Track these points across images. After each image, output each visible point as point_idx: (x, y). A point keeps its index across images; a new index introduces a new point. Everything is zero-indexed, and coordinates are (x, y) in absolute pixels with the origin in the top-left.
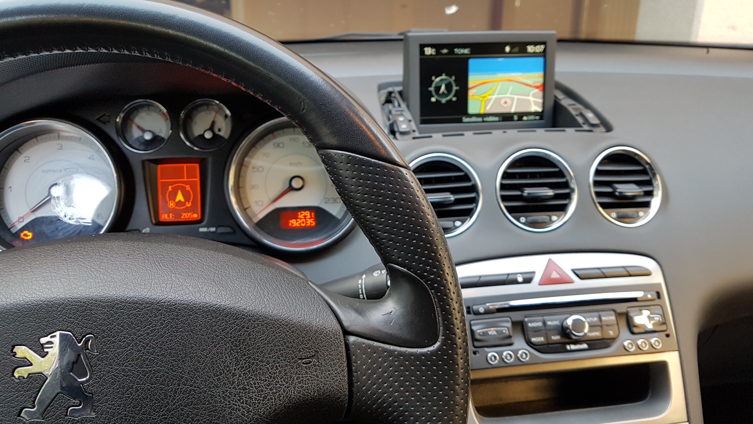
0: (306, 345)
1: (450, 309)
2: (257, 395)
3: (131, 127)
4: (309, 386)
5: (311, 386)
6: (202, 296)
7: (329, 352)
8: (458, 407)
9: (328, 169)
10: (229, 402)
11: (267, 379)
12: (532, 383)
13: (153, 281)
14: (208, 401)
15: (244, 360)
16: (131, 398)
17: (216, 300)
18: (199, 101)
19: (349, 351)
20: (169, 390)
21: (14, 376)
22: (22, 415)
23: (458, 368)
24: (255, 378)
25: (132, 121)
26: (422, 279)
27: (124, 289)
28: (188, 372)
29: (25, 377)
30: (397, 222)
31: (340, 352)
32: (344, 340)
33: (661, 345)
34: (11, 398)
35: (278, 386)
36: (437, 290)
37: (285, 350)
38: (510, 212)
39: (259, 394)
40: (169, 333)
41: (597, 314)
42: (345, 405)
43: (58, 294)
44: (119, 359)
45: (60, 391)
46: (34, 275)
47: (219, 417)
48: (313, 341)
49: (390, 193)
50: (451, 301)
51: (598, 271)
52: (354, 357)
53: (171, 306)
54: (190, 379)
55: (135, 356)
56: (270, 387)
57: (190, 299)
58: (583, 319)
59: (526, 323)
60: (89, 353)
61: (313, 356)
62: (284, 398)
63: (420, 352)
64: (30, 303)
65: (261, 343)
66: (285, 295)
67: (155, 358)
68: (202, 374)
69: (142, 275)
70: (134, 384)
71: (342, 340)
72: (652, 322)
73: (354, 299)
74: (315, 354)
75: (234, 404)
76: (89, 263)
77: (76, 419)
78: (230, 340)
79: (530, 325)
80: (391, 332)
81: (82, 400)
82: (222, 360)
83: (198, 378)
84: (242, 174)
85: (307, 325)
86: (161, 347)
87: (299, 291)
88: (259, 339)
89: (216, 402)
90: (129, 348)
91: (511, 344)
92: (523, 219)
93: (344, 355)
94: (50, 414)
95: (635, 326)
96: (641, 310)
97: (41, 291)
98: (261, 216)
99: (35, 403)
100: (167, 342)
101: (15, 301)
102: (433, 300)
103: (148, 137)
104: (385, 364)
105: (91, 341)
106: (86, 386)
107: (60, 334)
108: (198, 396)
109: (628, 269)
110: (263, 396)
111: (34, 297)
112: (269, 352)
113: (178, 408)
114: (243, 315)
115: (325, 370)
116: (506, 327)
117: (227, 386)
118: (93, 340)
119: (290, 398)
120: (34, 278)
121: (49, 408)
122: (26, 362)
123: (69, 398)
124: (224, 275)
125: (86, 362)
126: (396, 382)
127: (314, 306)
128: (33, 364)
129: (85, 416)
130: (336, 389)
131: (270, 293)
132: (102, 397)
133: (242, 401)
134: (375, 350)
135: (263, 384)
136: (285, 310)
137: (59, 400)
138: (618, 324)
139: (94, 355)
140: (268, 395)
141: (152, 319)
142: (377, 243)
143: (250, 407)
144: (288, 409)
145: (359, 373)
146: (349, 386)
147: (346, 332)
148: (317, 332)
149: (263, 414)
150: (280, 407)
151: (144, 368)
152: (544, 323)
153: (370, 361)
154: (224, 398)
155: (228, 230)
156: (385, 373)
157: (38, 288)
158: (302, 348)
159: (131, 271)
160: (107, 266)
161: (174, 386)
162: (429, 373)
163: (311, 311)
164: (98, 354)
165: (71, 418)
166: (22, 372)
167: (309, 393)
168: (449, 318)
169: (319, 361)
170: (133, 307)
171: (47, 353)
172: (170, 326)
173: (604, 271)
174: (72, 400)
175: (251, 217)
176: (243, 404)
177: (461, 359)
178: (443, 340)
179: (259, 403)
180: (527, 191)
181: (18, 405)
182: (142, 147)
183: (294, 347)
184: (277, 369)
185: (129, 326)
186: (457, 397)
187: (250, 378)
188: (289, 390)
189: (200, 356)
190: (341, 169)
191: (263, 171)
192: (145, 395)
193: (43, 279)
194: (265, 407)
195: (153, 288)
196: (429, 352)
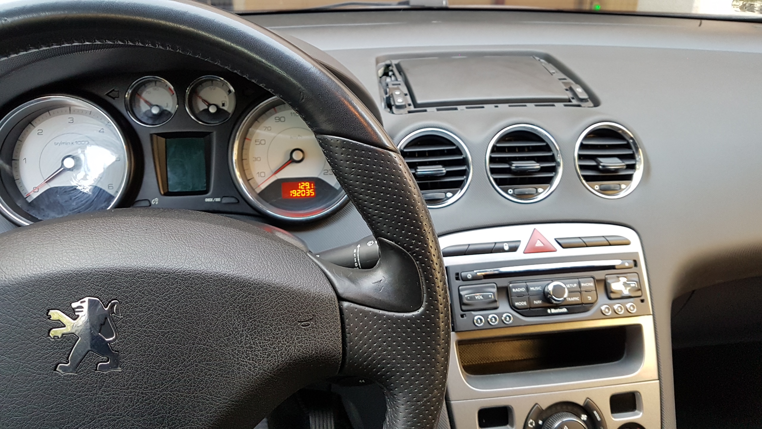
0: (305, 310)
1: (433, 278)
2: (262, 353)
3: (139, 101)
4: (307, 345)
5: (310, 345)
6: (213, 266)
7: (325, 316)
8: (439, 364)
9: (325, 152)
10: (238, 359)
11: (270, 339)
12: (517, 344)
13: (170, 253)
14: (219, 358)
15: (250, 322)
16: (152, 356)
17: (225, 270)
18: (204, 77)
19: (343, 314)
20: (185, 348)
21: (50, 336)
22: (57, 369)
23: (439, 331)
24: (260, 338)
25: (140, 95)
26: (408, 251)
27: (144, 260)
28: (202, 333)
29: (60, 337)
30: (386, 201)
31: (335, 316)
32: (339, 305)
33: (635, 310)
34: (48, 355)
35: (280, 345)
36: (422, 262)
37: (286, 314)
38: (498, 185)
39: (264, 352)
40: (185, 298)
41: (577, 280)
42: (339, 362)
43: (86, 265)
44: (141, 322)
45: (90, 349)
46: (63, 247)
47: (229, 372)
48: (311, 306)
49: (380, 174)
50: (434, 271)
51: (580, 240)
52: (347, 320)
53: (186, 275)
54: (203, 339)
55: (155, 319)
56: (273, 346)
57: (202, 269)
58: (564, 286)
59: (511, 289)
60: (115, 316)
61: (311, 319)
62: (285, 356)
63: (406, 316)
64: (62, 272)
65: (266, 308)
66: (286, 265)
67: (172, 320)
68: (213, 334)
69: (159, 247)
70: (154, 343)
71: (337, 306)
72: (628, 288)
73: (347, 268)
74: (313, 318)
75: (241, 361)
76: (112, 237)
77: (104, 373)
78: (238, 305)
79: (514, 290)
80: (380, 298)
81: (109, 357)
82: (231, 322)
83: (210, 338)
84: (245, 147)
85: (305, 292)
86: (177, 312)
87: (298, 262)
88: (263, 304)
89: (226, 358)
90: (150, 312)
91: (496, 308)
92: (511, 191)
93: (338, 318)
94: (82, 368)
95: (612, 292)
96: (618, 277)
97: (71, 262)
98: (263, 187)
99: (69, 359)
100: (183, 307)
101: (49, 271)
102: (418, 270)
103: (155, 111)
104: (375, 327)
105: (116, 305)
106: (113, 345)
107: (89, 300)
108: (210, 353)
109: (608, 239)
110: (267, 354)
111: (65, 268)
112: (272, 316)
113: (193, 364)
114: (249, 284)
115: (322, 332)
116: (491, 291)
117: (236, 345)
118: (118, 305)
119: (291, 355)
120: (64, 251)
121: (81, 364)
122: (60, 324)
123: (98, 355)
124: (232, 248)
125: (112, 324)
126: (384, 343)
127: (312, 275)
128: (66, 326)
129: (112, 371)
130: (331, 349)
131: (273, 263)
132: (127, 354)
133: (249, 358)
134: (366, 314)
135: (267, 344)
136: (286, 279)
137: (89, 357)
138: (596, 290)
139: (119, 318)
140: (271, 353)
141: (169, 287)
142: (369, 219)
143: (256, 363)
144: (289, 365)
145: (352, 334)
146: (343, 346)
147: (341, 299)
148: (314, 298)
149: (268, 369)
150: (282, 363)
151: (163, 329)
152: (527, 289)
153: (361, 324)
154: (233, 356)
155: (233, 200)
156: (375, 335)
157: (68, 259)
158: (301, 312)
159: (149, 244)
160: (128, 240)
161: (189, 345)
162: (414, 334)
163: (309, 280)
164: (122, 317)
165: (100, 373)
166: (56, 332)
167: (308, 352)
168: (432, 286)
169: (316, 324)
170: (152, 276)
171: (78, 316)
172: (185, 293)
173: (585, 240)
174: (101, 357)
175: (254, 188)
176: (250, 360)
177: (443, 322)
178: (426, 306)
179: (264, 360)
180: (515, 165)
181: (54, 361)
182: (150, 122)
183: (294, 312)
184: (280, 330)
185: (149, 293)
186: (438, 355)
187: (255, 338)
188: (290, 349)
189: (212, 319)
190: (337, 152)
191: (265, 144)
192: (164, 353)
193: (72, 251)
194: (269, 364)
195: (170, 260)
196: (414, 317)
